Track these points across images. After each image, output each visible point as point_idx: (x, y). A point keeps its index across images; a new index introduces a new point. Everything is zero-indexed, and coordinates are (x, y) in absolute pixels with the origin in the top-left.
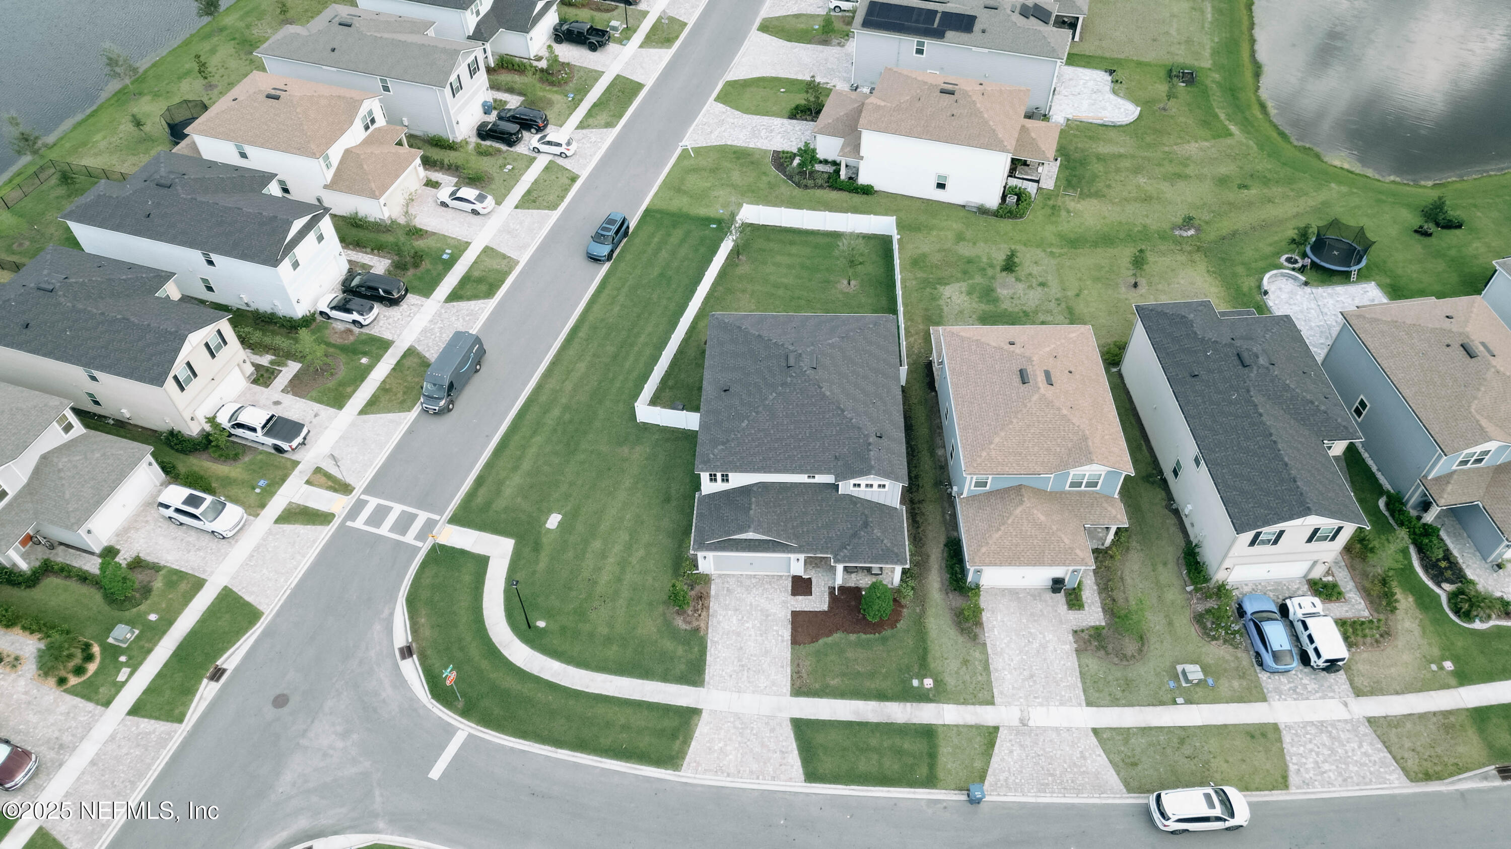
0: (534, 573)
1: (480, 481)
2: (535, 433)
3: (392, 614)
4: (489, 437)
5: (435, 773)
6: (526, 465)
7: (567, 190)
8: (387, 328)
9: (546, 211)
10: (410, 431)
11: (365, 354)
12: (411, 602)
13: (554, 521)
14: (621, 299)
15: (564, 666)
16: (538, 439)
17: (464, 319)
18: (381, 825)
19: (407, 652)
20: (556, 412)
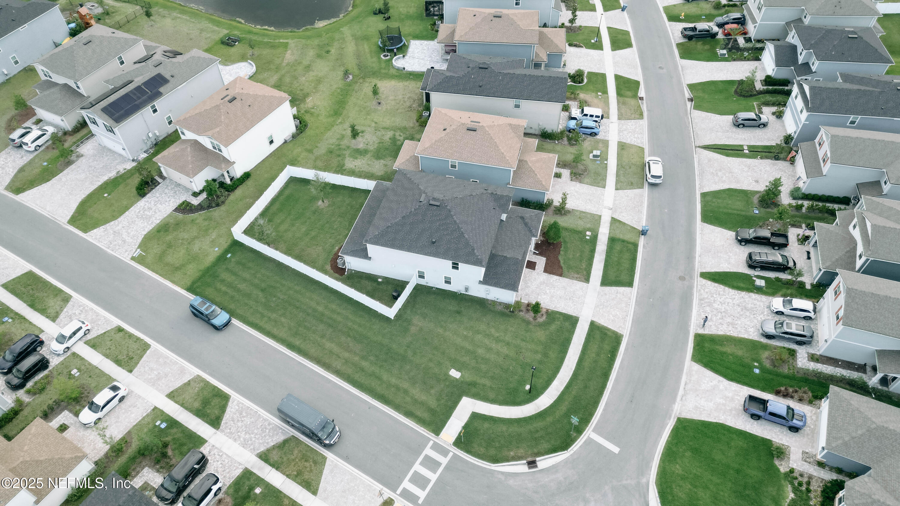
0: (491, 387)
1: (408, 414)
2: (379, 378)
3: (502, 473)
4: (371, 407)
5: (616, 450)
6: (405, 385)
7: (131, 336)
8: (228, 473)
9: (148, 352)
10: (347, 459)
11: (251, 489)
12: (495, 460)
13: (455, 374)
14: (274, 316)
15: (556, 379)
16: (385, 376)
17: (244, 417)
18: (644, 480)
19: (532, 464)
20: (365, 364)
